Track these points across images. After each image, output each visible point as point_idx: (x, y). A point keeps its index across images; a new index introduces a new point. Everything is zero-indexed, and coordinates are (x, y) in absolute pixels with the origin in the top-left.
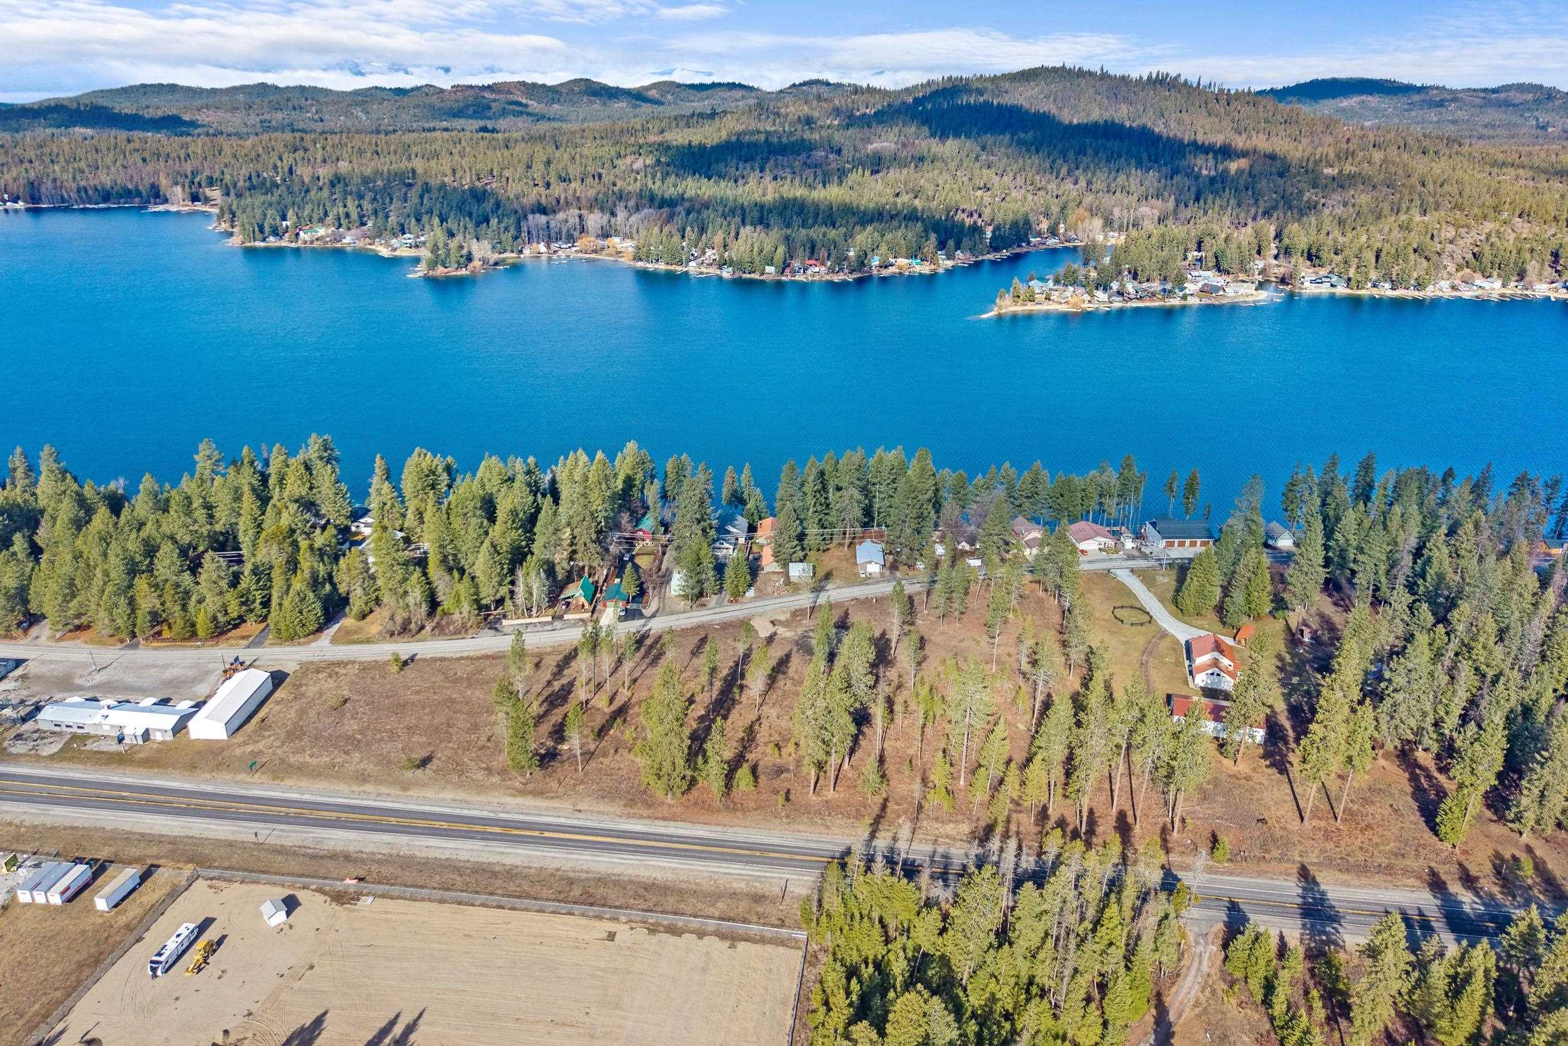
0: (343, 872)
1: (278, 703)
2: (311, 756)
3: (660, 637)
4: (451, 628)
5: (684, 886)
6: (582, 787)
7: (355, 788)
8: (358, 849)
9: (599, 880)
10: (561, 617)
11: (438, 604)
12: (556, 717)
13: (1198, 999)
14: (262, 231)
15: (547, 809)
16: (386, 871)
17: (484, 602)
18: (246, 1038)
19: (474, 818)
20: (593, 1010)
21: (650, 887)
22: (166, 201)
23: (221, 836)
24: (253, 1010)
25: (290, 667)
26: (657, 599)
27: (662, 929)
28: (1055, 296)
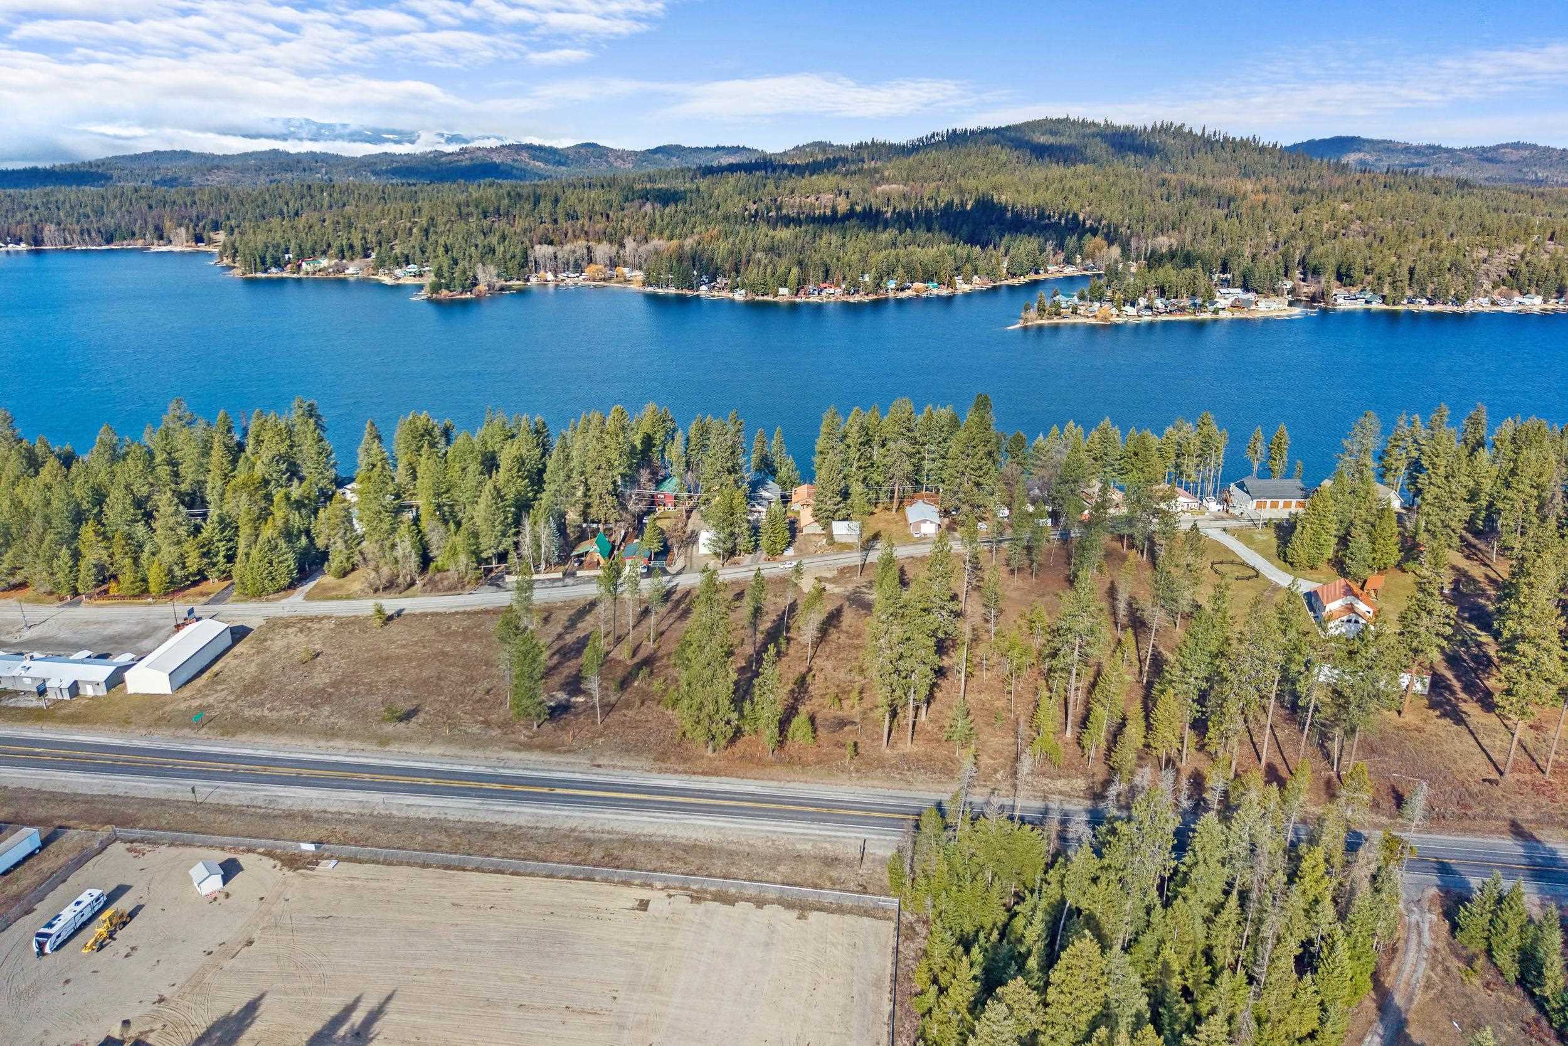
0: (300, 833)
1: (236, 657)
2: (271, 710)
3: (688, 593)
4: (446, 583)
5: (733, 847)
6: (602, 740)
7: (322, 743)
8: (322, 808)
9: (625, 841)
10: (573, 574)
11: (431, 560)
12: (569, 668)
13: (1429, 978)
14: (263, 262)
15: (558, 764)
16: (353, 831)
17: (484, 555)
18: (152, 1031)
19: (467, 774)
20: (621, 995)
21: (691, 848)
22: (170, 242)
23: (152, 795)
24: (167, 996)
25: (254, 623)
26: (682, 559)
27: (708, 896)
28: (1081, 310)
